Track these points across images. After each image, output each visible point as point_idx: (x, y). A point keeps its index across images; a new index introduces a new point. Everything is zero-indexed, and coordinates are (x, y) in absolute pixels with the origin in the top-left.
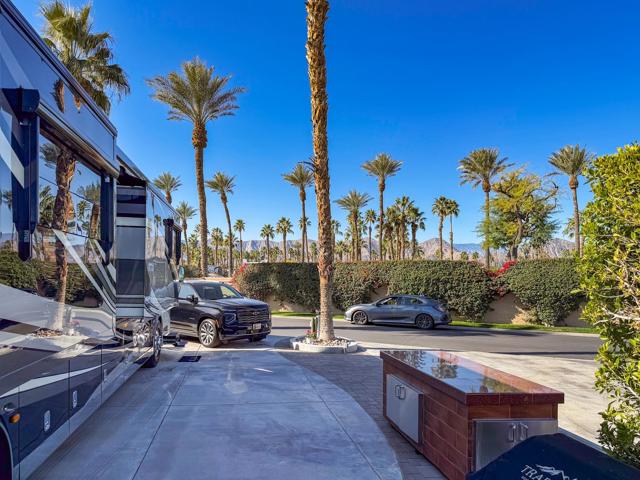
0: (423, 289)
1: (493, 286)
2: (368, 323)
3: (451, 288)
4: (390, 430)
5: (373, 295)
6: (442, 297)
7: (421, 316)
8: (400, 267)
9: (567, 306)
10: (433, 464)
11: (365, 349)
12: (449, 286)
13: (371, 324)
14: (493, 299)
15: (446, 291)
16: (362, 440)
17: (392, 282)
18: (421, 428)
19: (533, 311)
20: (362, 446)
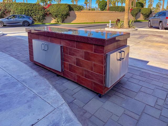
0: (24, 13)
1: (45, 12)
2: (4, 26)
3: (33, 12)
4: (35, 67)
5: (5, 16)
6: (30, 16)
7: (24, 22)
8: (14, 5)
9: (64, 17)
10: (69, 80)
11: (6, 34)
12: (32, 12)
13: (5, 26)
14: (46, 16)
15: (32, 13)
16: (23, 78)
17: (12, 11)
18: (63, 64)
19: (56, 19)
20: (26, 83)
